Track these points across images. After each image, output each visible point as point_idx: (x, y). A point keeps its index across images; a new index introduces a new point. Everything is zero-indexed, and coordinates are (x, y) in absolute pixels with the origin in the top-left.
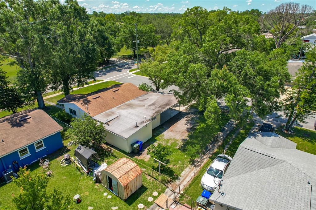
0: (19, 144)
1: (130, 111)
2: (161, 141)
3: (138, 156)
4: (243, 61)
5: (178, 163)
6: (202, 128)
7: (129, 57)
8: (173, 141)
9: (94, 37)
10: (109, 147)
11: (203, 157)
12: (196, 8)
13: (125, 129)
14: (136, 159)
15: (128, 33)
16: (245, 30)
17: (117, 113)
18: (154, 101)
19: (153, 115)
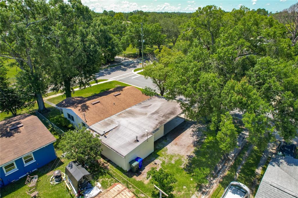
0: (4, 159)
1: (131, 120)
2: (163, 157)
3: (137, 176)
4: (266, 72)
5: (182, 189)
6: (210, 142)
7: (135, 56)
8: (177, 158)
9: (97, 38)
10: (105, 161)
11: (212, 181)
12: (210, 7)
13: (123, 144)
14: (135, 180)
15: (134, 32)
16: (270, 33)
17: (117, 123)
18: (157, 108)
19: (156, 127)
